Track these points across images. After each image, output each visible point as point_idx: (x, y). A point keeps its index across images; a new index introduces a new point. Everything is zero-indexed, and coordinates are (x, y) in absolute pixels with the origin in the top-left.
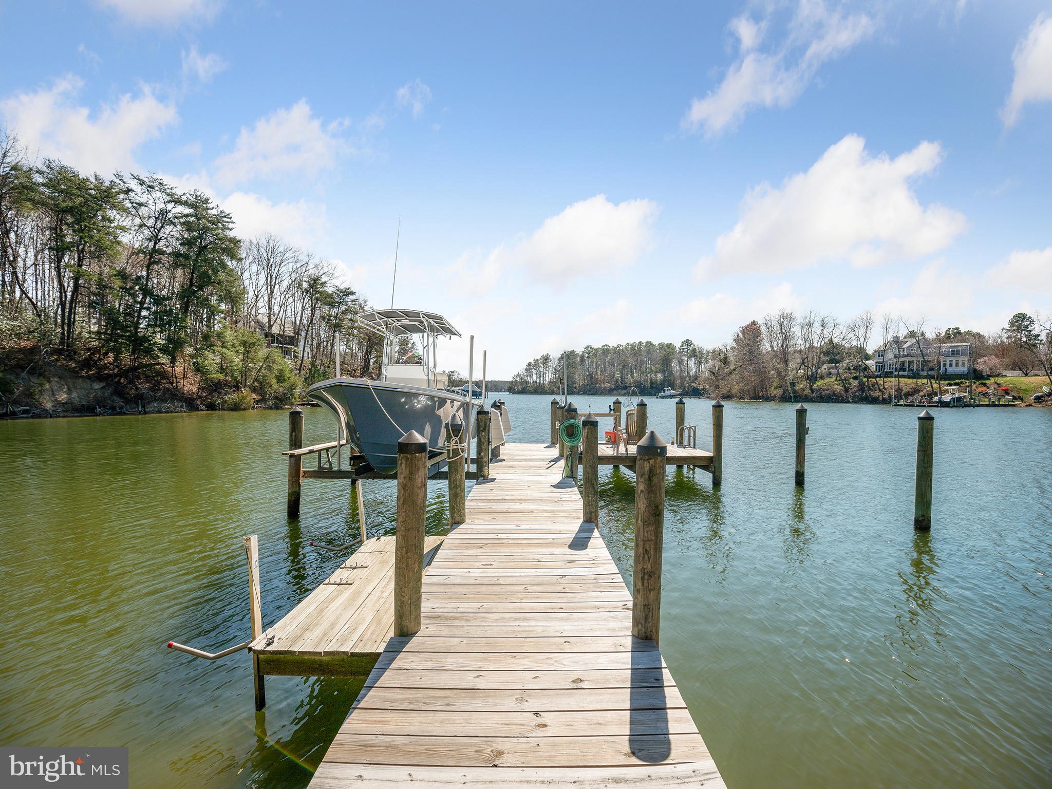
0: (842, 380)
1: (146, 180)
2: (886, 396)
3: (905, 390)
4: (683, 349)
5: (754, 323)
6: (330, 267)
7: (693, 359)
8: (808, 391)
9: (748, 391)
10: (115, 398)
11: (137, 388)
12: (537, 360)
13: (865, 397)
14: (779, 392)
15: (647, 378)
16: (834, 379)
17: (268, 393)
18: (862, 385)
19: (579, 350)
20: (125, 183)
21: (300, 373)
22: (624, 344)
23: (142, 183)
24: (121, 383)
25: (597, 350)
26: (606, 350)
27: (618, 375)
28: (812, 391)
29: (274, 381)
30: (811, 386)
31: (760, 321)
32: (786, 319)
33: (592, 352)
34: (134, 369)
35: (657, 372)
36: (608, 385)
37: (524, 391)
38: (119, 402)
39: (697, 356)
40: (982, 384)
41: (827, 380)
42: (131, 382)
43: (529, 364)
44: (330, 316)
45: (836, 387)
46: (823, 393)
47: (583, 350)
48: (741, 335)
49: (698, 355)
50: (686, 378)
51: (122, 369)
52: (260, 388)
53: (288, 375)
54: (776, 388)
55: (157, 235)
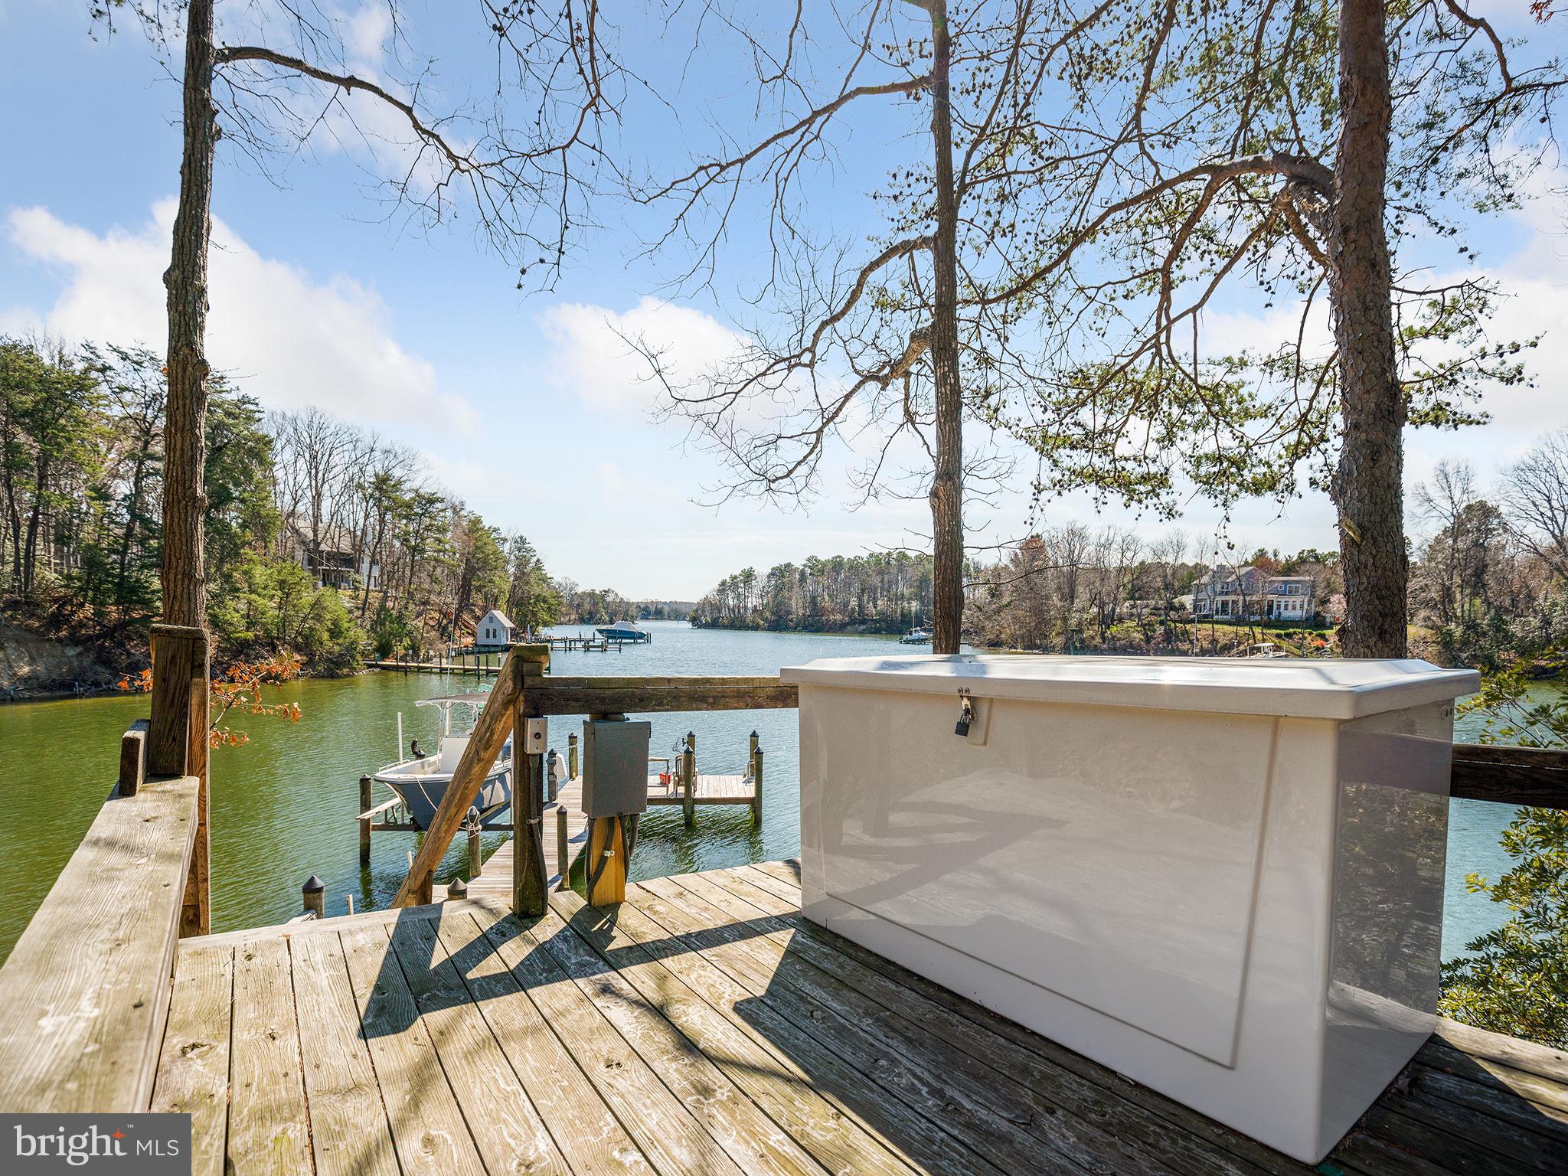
0: (1143, 625)
1: (131, 353)
3: (1222, 642)
5: (1036, 537)
6: (407, 454)
8: (1098, 640)
9: (1022, 637)
10: (99, 669)
11: (129, 654)
12: (736, 577)
13: (1170, 648)
14: (1061, 640)
15: (897, 609)
16: (1135, 623)
17: (318, 653)
18: (1168, 633)
19: (799, 563)
20: (98, 357)
21: (363, 615)
22: (865, 555)
23: (125, 357)
24: (105, 647)
25: (824, 565)
26: (837, 564)
27: (854, 602)
29: (326, 636)
30: (1103, 633)
31: (1045, 535)
32: (1075, 535)
33: (816, 567)
34: (122, 625)
35: (911, 599)
36: (839, 617)
37: (714, 625)
38: (105, 674)
40: (1319, 635)
42: (121, 645)
43: (723, 583)
44: (407, 533)
45: (1135, 634)
46: (1118, 644)
47: (805, 562)
48: (1019, 554)
51: (105, 626)
52: (305, 645)
53: (346, 625)
54: (1058, 634)
55: (149, 430)
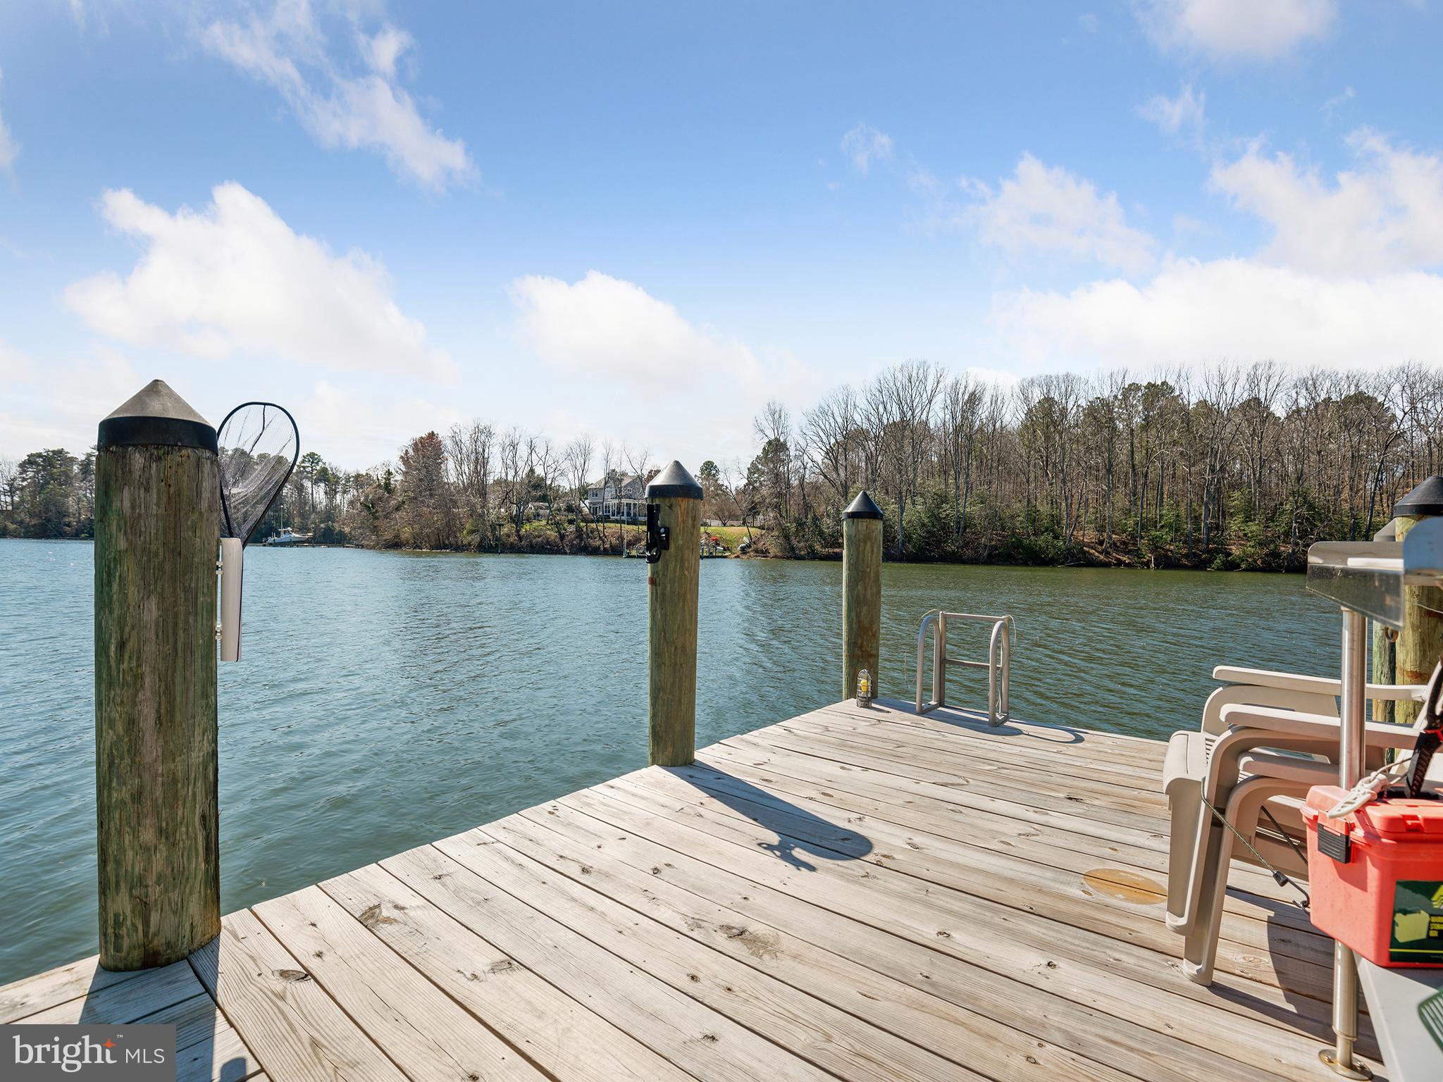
0: (554, 524)
2: (607, 546)
4: (304, 467)
5: (432, 435)
7: (322, 485)
8: (514, 538)
9: (428, 537)
13: (584, 547)
14: (476, 538)
16: (544, 522)
18: (579, 530)
28: (520, 538)
30: (518, 531)
31: (444, 434)
32: (482, 434)
39: (328, 481)
41: (536, 524)
45: (548, 532)
46: (534, 541)
48: (411, 452)
49: (332, 480)
50: (310, 515)
54: (472, 532)
